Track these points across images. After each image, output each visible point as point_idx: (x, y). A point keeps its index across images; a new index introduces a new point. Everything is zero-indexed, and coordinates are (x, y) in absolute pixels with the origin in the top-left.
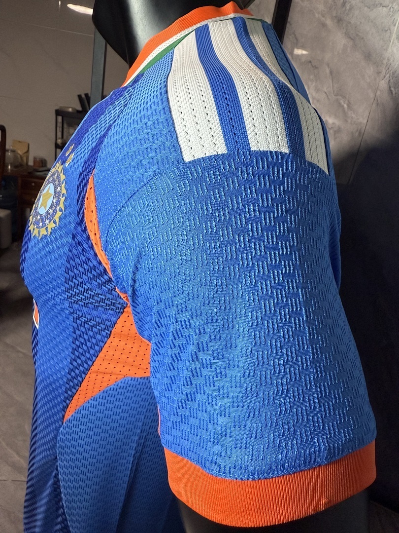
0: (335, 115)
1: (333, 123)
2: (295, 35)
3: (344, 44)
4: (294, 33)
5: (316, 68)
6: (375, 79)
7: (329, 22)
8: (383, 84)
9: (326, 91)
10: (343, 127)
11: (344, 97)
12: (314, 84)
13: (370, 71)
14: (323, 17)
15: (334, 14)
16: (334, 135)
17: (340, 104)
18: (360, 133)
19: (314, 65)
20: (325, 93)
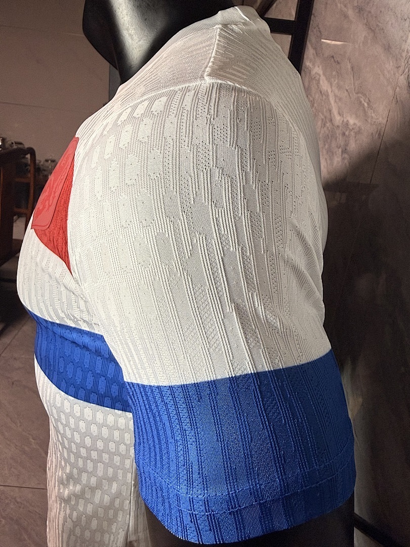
0: (356, 115)
1: (355, 124)
2: (319, 28)
3: (365, 36)
4: (318, 26)
5: (338, 63)
6: (394, 74)
7: (350, 13)
8: (402, 80)
9: (347, 88)
10: (363, 128)
11: (365, 95)
12: (336, 81)
13: (390, 66)
14: (345, 7)
15: (356, 4)
16: (355, 137)
17: (361, 102)
18: (379, 134)
19: (336, 60)
20: (347, 91)
